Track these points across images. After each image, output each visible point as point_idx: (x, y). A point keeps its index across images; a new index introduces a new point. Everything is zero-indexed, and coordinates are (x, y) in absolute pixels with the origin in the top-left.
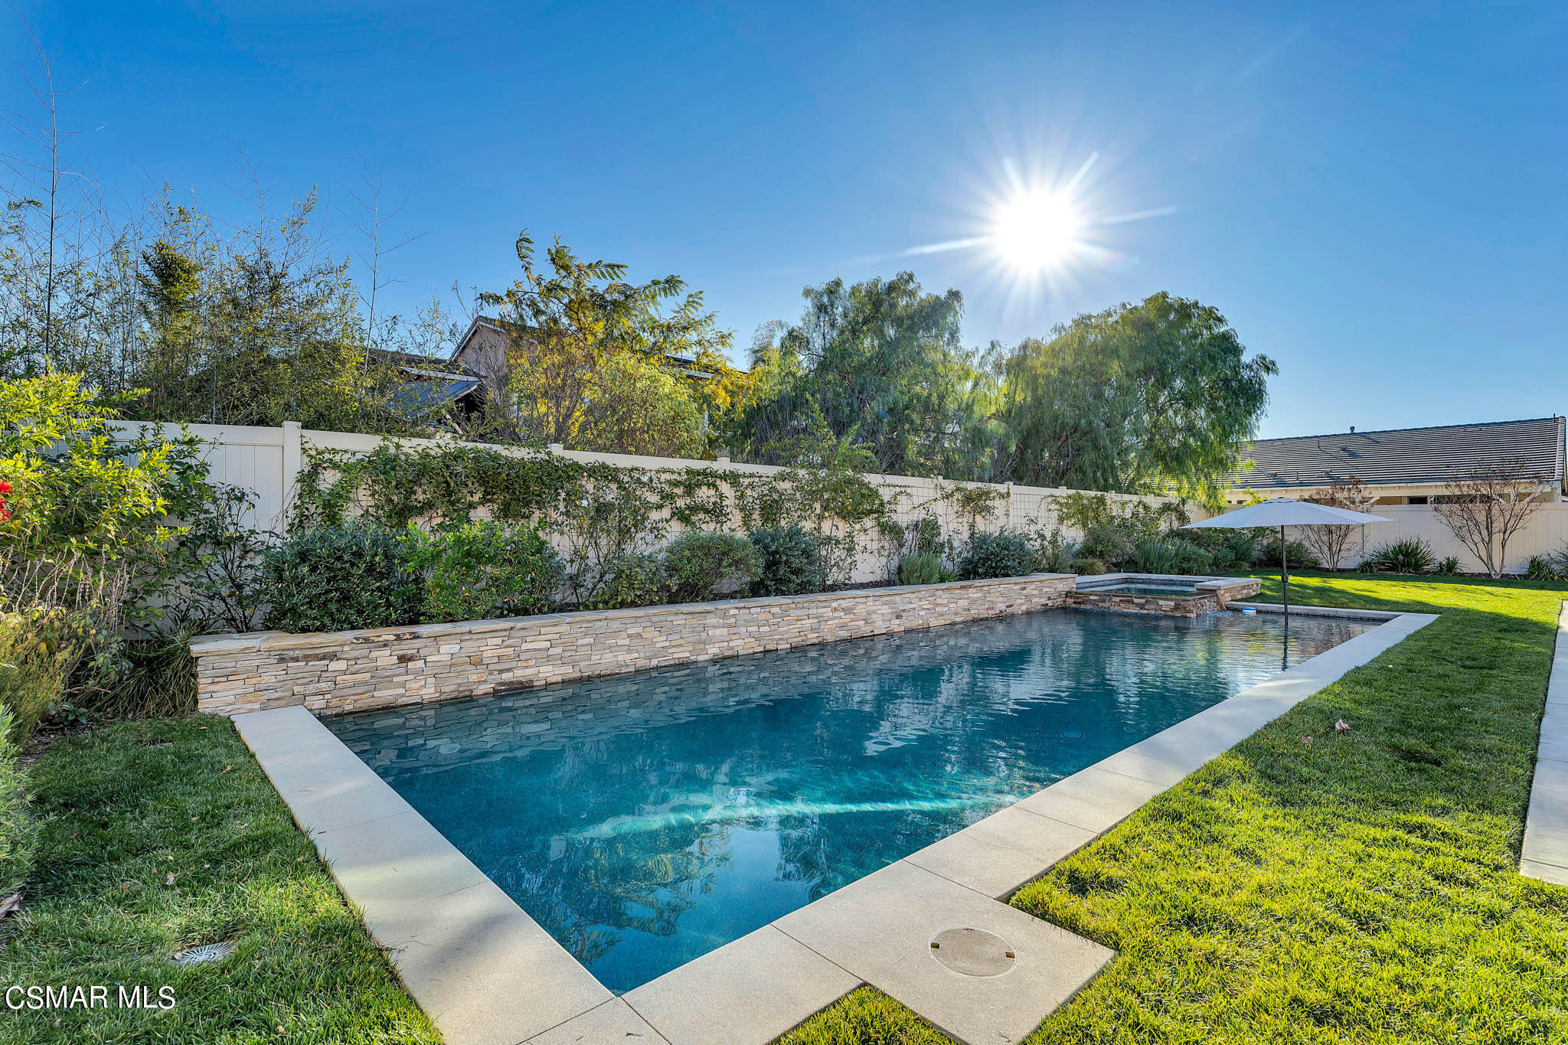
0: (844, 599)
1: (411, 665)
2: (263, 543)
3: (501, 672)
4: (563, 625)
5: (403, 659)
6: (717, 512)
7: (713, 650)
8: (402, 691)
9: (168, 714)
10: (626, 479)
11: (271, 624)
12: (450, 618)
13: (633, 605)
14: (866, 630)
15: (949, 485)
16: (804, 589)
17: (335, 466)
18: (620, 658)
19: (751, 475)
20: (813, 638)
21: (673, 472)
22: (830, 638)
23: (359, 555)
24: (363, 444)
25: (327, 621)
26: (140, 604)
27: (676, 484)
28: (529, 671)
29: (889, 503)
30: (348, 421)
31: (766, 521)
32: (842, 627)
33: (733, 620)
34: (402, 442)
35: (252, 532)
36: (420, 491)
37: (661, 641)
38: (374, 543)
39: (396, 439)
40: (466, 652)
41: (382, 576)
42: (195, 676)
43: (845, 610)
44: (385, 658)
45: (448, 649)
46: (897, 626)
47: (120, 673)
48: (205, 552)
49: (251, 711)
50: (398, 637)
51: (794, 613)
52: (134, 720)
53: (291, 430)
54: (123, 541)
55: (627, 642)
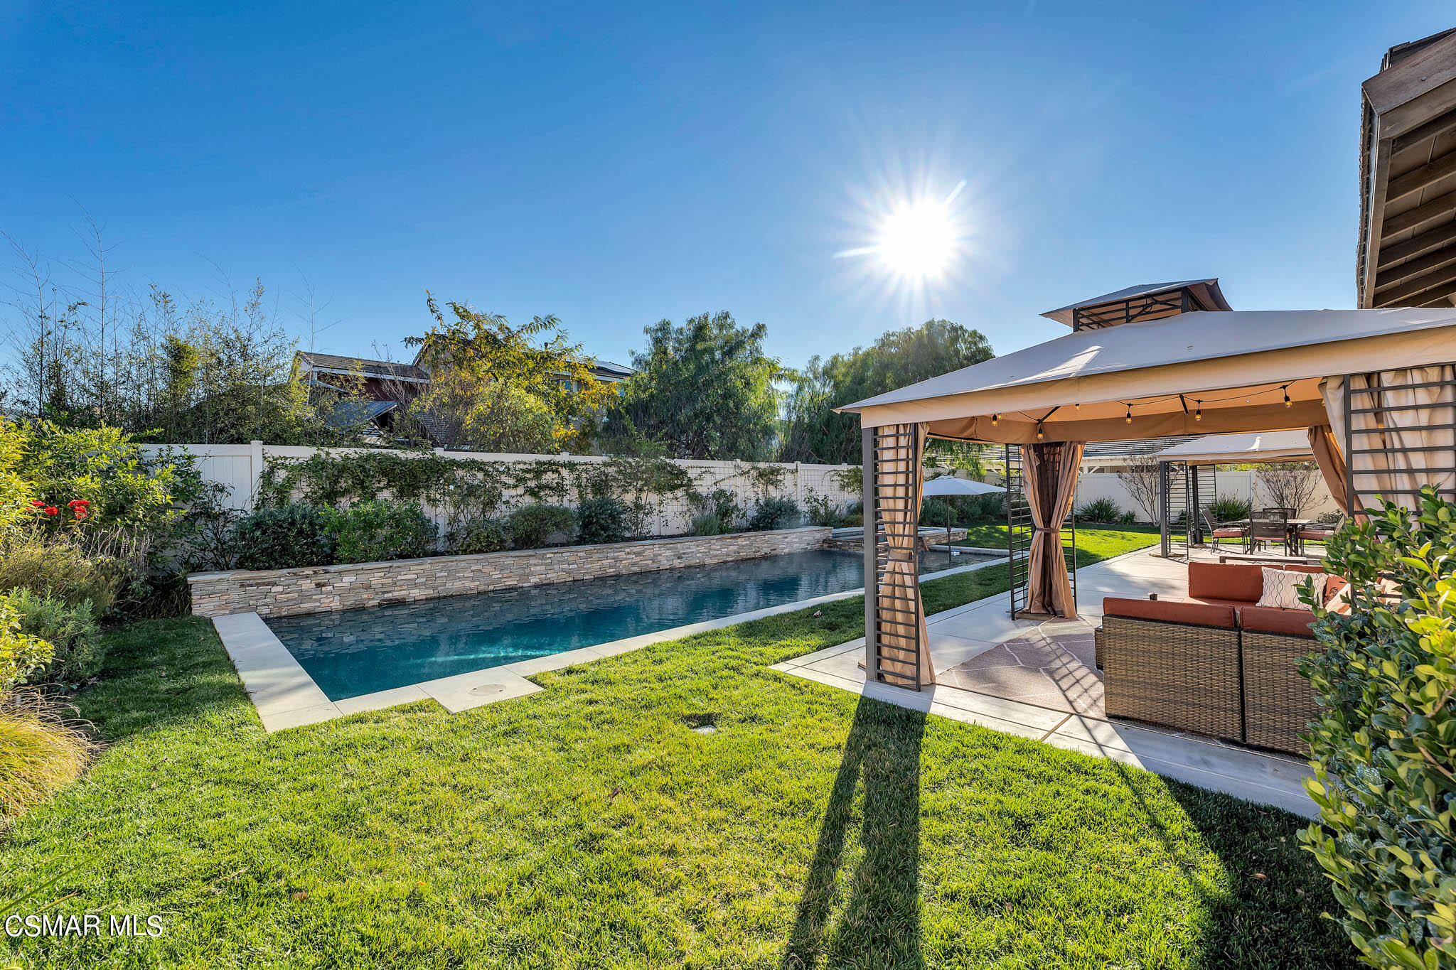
0: (637, 547)
1: (324, 589)
2: (237, 516)
3: (384, 593)
4: (427, 564)
5: (319, 585)
6: (559, 489)
7: (534, 580)
8: (318, 604)
9: (173, 616)
10: (491, 469)
11: (240, 566)
12: (352, 561)
13: (480, 551)
14: (654, 566)
15: (746, 466)
16: (608, 540)
17: (285, 467)
18: (467, 585)
19: (586, 464)
20: (611, 571)
21: (525, 463)
22: (624, 572)
23: (293, 523)
24: (304, 453)
25: (273, 563)
26: (159, 554)
27: (528, 471)
28: (402, 593)
29: (696, 479)
30: (295, 439)
31: (596, 494)
32: (634, 564)
33: (549, 561)
34: (331, 450)
35: (231, 510)
36: (342, 481)
37: (496, 575)
38: (304, 517)
39: (326, 449)
40: (359, 581)
41: (308, 536)
42: (190, 595)
43: (637, 554)
44: (307, 585)
45: (347, 580)
46: (677, 563)
47: (146, 592)
48: (200, 522)
49: (224, 614)
50: (315, 572)
51: (596, 556)
52: (154, 618)
53: (256, 445)
54: (147, 519)
55: (471, 575)
